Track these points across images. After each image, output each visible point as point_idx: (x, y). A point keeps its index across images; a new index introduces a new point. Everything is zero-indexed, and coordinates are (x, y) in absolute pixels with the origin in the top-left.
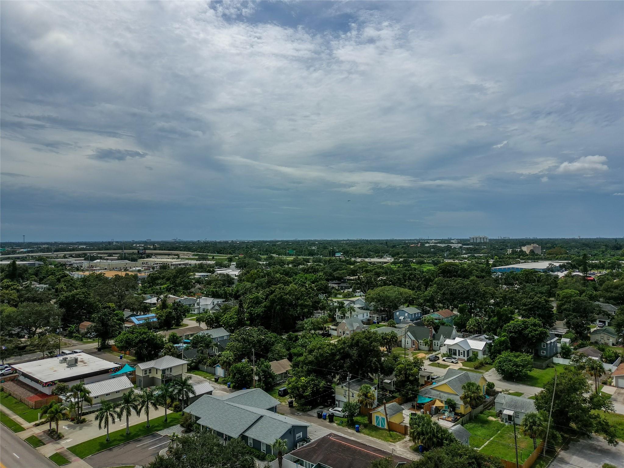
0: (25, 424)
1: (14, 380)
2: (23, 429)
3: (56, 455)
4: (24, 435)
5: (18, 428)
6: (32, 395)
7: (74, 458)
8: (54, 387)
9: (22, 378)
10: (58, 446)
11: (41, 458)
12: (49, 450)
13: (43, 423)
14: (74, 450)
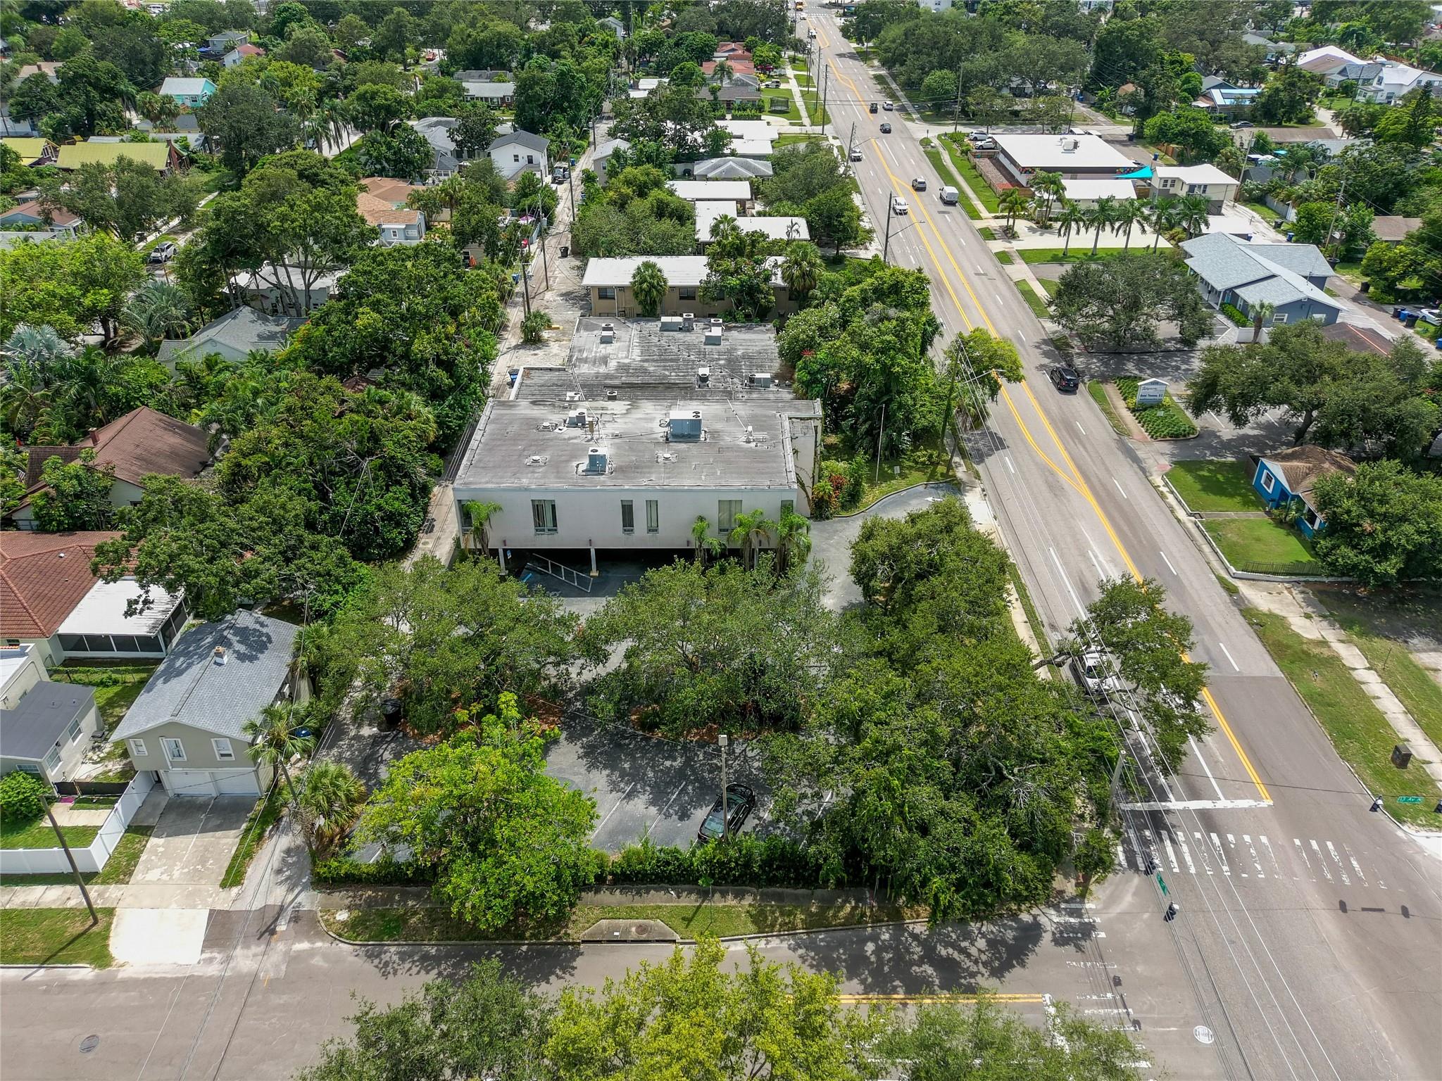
0: (984, 213)
1: (993, 159)
2: (980, 218)
3: (1003, 252)
4: (979, 224)
5: (975, 215)
6: (1005, 182)
7: (1018, 260)
8: (1031, 177)
9: (1001, 157)
10: (1008, 245)
11: (987, 251)
12: (998, 246)
13: (1003, 217)
14: (1023, 254)
